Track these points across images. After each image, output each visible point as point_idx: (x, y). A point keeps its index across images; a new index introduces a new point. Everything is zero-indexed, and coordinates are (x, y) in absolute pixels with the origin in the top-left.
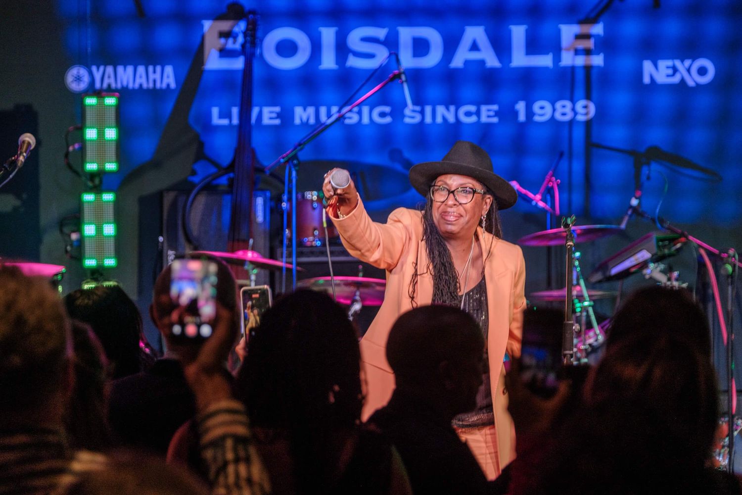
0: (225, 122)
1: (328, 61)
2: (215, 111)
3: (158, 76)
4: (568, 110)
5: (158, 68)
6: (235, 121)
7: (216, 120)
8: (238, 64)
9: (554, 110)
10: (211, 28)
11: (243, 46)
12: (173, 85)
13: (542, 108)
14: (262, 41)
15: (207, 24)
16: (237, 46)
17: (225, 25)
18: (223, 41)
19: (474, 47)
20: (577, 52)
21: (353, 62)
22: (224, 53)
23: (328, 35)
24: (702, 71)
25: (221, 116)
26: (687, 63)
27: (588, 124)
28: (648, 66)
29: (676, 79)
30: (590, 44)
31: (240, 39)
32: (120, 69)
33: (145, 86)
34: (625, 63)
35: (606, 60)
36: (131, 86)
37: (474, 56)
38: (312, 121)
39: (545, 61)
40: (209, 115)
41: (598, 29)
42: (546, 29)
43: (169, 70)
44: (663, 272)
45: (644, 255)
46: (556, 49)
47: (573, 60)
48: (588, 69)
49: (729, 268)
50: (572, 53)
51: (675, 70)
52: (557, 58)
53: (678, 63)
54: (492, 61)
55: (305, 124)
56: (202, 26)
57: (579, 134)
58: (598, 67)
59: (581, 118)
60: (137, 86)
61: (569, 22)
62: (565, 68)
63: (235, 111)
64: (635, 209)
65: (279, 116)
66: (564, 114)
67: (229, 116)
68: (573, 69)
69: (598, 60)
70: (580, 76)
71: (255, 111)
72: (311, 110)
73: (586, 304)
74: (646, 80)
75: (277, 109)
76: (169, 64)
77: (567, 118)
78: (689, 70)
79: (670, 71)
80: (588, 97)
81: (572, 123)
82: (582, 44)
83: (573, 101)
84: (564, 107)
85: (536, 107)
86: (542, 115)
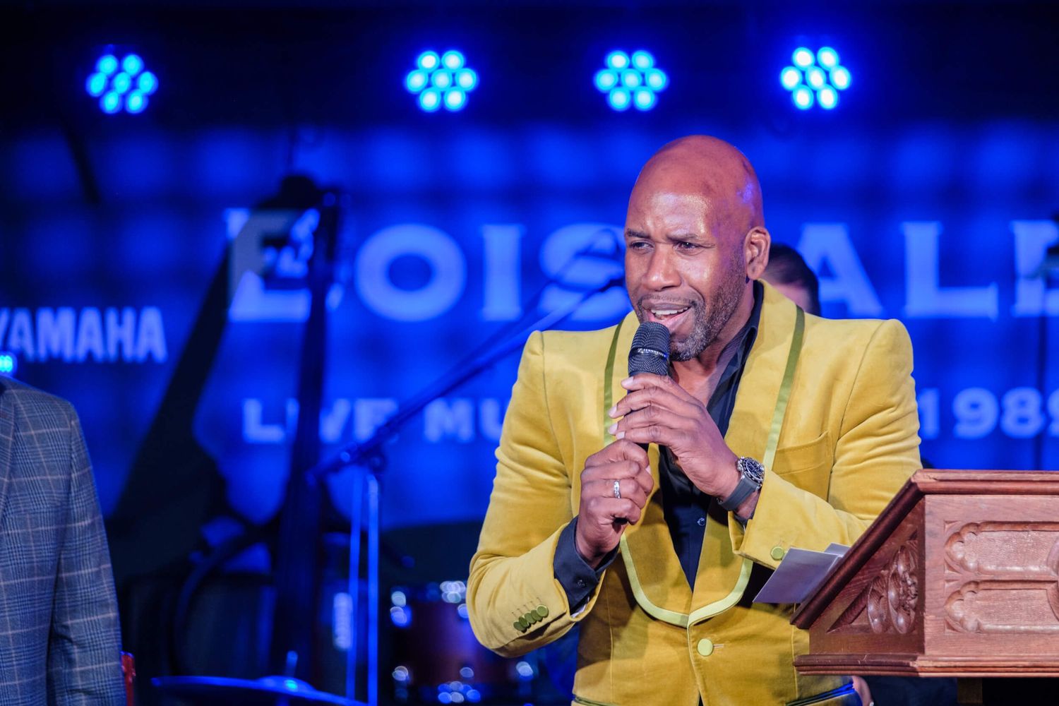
0: (274, 433)
1: (502, 300)
2: (252, 410)
3: (127, 332)
4: (1032, 409)
5: (129, 316)
7: (255, 430)
8: (296, 307)
9: (1001, 411)
10: (245, 229)
12: (160, 352)
13: (975, 406)
14: (353, 254)
15: (237, 221)
16: (300, 268)
17: (274, 223)
18: (269, 257)
19: (824, 272)
20: (1051, 284)
22: (273, 281)
23: (501, 241)
31: (306, 250)
32: (45, 317)
33: (99, 352)
36: (68, 353)
38: (466, 432)
39: (980, 302)
40: (237, 419)
42: (982, 234)
43: (152, 319)
46: (1005, 276)
47: (1044, 300)
50: (1039, 285)
52: (1008, 295)
54: (863, 301)
55: (449, 441)
56: (223, 225)
60: (81, 352)
61: (1033, 215)
62: (1025, 321)
63: (292, 409)
66: (1023, 420)
67: (280, 418)
68: (1042, 321)
71: (340, 409)
72: (462, 409)
75: (388, 405)
76: (151, 304)
77: (1031, 428)
81: (1042, 438)
83: (1045, 392)
84: (1022, 403)
85: (962, 404)
86: (977, 421)
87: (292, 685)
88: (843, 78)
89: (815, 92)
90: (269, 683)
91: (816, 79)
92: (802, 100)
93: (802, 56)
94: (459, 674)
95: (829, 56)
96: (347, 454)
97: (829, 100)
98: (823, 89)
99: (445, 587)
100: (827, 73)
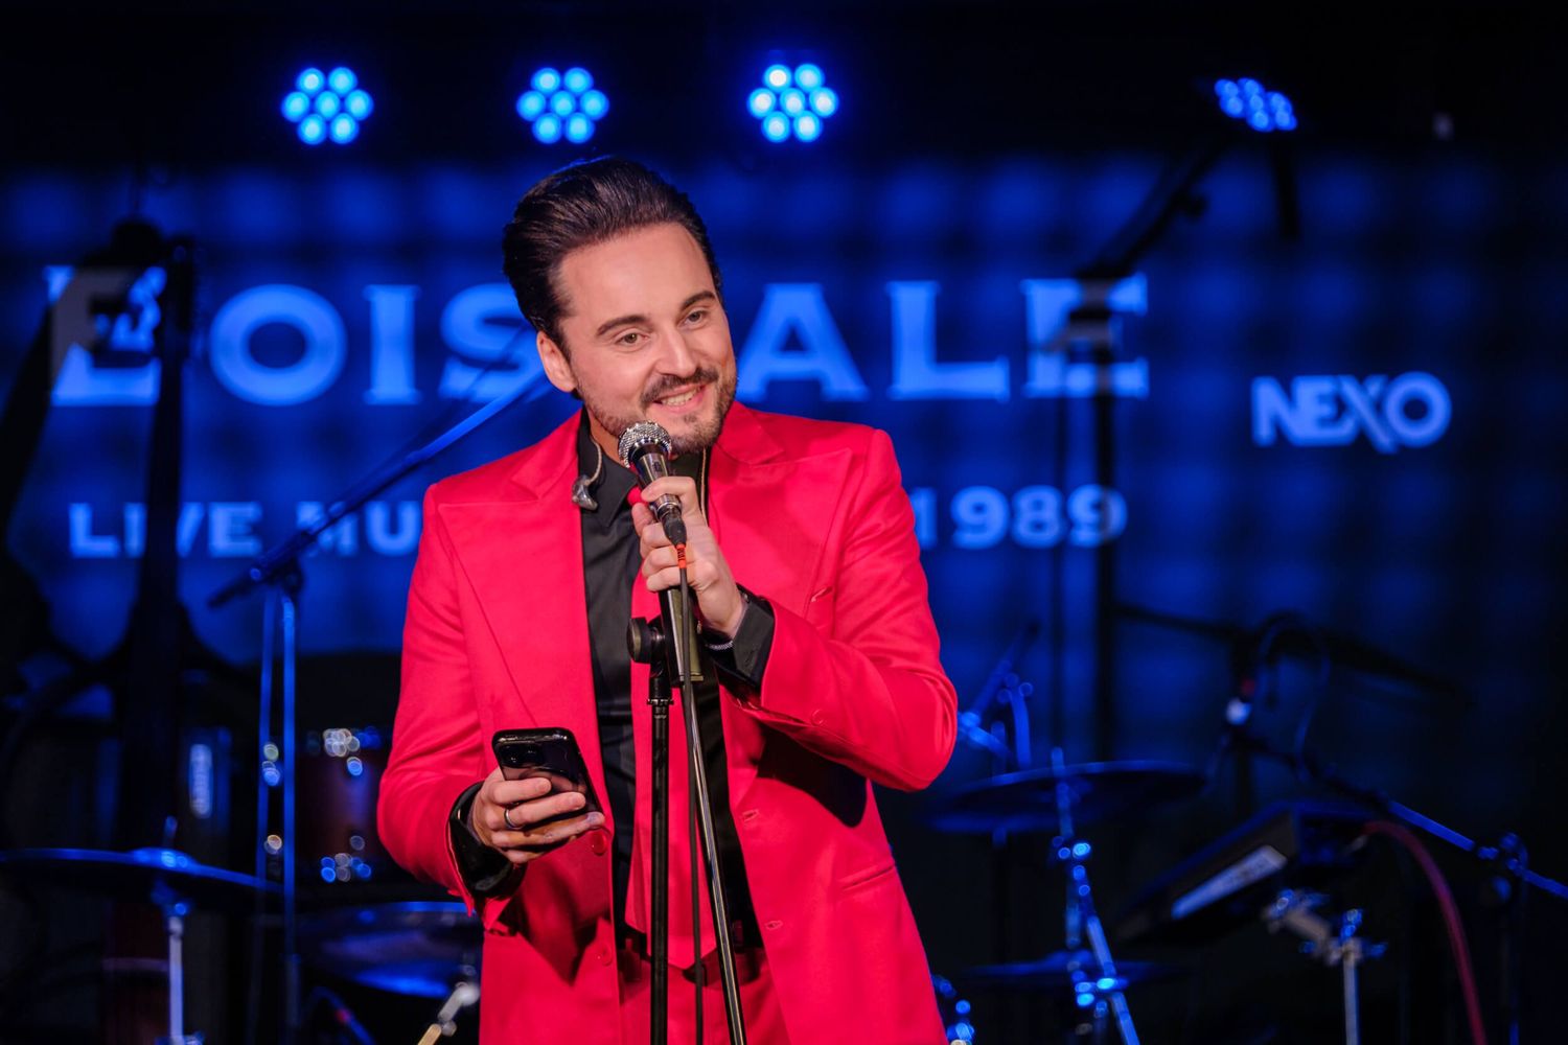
0: (106, 546)
1: (391, 381)
2: (80, 517)
4: (1050, 513)
6: (135, 542)
7: (84, 539)
8: (143, 387)
9: (1012, 514)
10: (69, 289)
11: (157, 332)
13: (979, 509)
14: (209, 319)
15: (58, 280)
16: (143, 339)
17: (106, 283)
18: (101, 324)
19: (793, 342)
20: (1073, 357)
21: (459, 381)
22: (106, 357)
23: (391, 308)
24: (1416, 409)
25: (97, 529)
26: (1374, 387)
27: (1106, 553)
28: (1267, 397)
29: (1345, 431)
30: (1110, 334)
31: (150, 316)
34: (1203, 390)
35: (1153, 378)
37: (792, 366)
38: (348, 542)
39: (986, 380)
40: (64, 529)
41: (1130, 295)
44: (1316, 912)
45: (1266, 861)
46: (1016, 349)
47: (1064, 377)
48: (1104, 401)
49: (1503, 887)
50: (1059, 357)
51: (1341, 406)
52: (1019, 374)
53: (1350, 389)
54: (842, 381)
55: (328, 554)
56: (44, 286)
57: (1079, 581)
58: (1132, 400)
59: (1085, 536)
61: (1051, 272)
62: (1041, 403)
63: (135, 517)
64: (1237, 730)
65: (256, 529)
66: (1038, 526)
67: (118, 530)
68: (1061, 403)
69: (1130, 379)
70: (1082, 424)
71: (190, 518)
73: (1106, 983)
74: (1264, 432)
75: (250, 511)
77: (1049, 536)
78: (1378, 406)
79: (1327, 410)
80: (1105, 478)
81: (1062, 548)
82: (1085, 337)
83: (1065, 491)
84: (1038, 505)
85: (964, 506)
86: (980, 528)
87: (168, 859)
88: (826, 102)
89: (791, 120)
90: (142, 856)
91: (793, 103)
92: (776, 129)
93: (777, 76)
94: (348, 844)
95: (810, 75)
96: (257, 570)
97: (808, 129)
98: (802, 116)
99: (329, 736)
100: (807, 95)
